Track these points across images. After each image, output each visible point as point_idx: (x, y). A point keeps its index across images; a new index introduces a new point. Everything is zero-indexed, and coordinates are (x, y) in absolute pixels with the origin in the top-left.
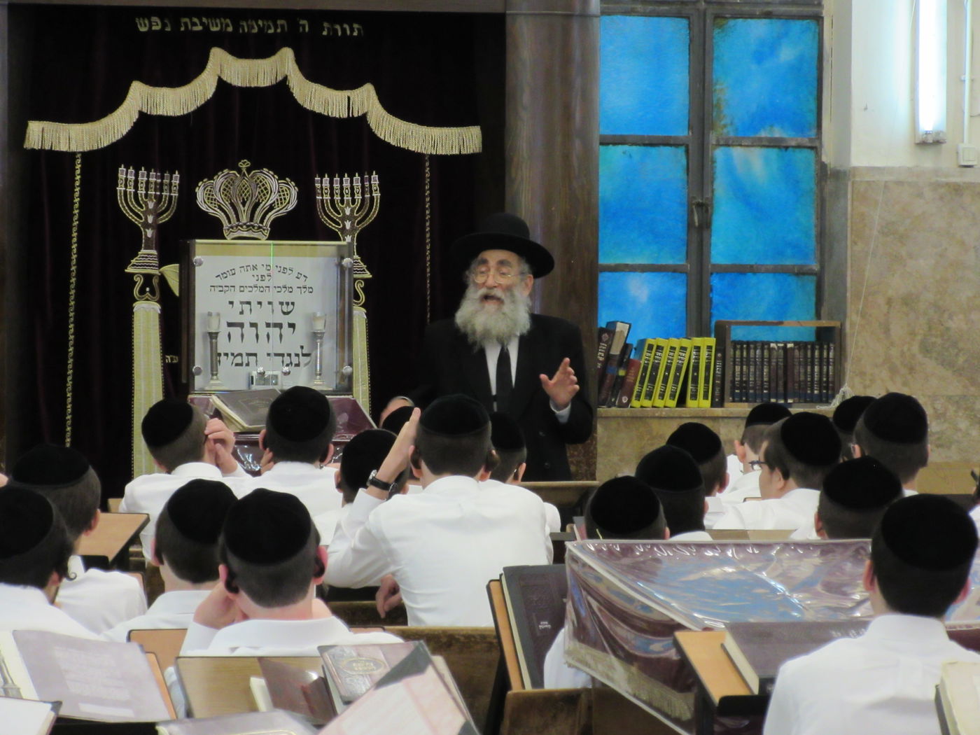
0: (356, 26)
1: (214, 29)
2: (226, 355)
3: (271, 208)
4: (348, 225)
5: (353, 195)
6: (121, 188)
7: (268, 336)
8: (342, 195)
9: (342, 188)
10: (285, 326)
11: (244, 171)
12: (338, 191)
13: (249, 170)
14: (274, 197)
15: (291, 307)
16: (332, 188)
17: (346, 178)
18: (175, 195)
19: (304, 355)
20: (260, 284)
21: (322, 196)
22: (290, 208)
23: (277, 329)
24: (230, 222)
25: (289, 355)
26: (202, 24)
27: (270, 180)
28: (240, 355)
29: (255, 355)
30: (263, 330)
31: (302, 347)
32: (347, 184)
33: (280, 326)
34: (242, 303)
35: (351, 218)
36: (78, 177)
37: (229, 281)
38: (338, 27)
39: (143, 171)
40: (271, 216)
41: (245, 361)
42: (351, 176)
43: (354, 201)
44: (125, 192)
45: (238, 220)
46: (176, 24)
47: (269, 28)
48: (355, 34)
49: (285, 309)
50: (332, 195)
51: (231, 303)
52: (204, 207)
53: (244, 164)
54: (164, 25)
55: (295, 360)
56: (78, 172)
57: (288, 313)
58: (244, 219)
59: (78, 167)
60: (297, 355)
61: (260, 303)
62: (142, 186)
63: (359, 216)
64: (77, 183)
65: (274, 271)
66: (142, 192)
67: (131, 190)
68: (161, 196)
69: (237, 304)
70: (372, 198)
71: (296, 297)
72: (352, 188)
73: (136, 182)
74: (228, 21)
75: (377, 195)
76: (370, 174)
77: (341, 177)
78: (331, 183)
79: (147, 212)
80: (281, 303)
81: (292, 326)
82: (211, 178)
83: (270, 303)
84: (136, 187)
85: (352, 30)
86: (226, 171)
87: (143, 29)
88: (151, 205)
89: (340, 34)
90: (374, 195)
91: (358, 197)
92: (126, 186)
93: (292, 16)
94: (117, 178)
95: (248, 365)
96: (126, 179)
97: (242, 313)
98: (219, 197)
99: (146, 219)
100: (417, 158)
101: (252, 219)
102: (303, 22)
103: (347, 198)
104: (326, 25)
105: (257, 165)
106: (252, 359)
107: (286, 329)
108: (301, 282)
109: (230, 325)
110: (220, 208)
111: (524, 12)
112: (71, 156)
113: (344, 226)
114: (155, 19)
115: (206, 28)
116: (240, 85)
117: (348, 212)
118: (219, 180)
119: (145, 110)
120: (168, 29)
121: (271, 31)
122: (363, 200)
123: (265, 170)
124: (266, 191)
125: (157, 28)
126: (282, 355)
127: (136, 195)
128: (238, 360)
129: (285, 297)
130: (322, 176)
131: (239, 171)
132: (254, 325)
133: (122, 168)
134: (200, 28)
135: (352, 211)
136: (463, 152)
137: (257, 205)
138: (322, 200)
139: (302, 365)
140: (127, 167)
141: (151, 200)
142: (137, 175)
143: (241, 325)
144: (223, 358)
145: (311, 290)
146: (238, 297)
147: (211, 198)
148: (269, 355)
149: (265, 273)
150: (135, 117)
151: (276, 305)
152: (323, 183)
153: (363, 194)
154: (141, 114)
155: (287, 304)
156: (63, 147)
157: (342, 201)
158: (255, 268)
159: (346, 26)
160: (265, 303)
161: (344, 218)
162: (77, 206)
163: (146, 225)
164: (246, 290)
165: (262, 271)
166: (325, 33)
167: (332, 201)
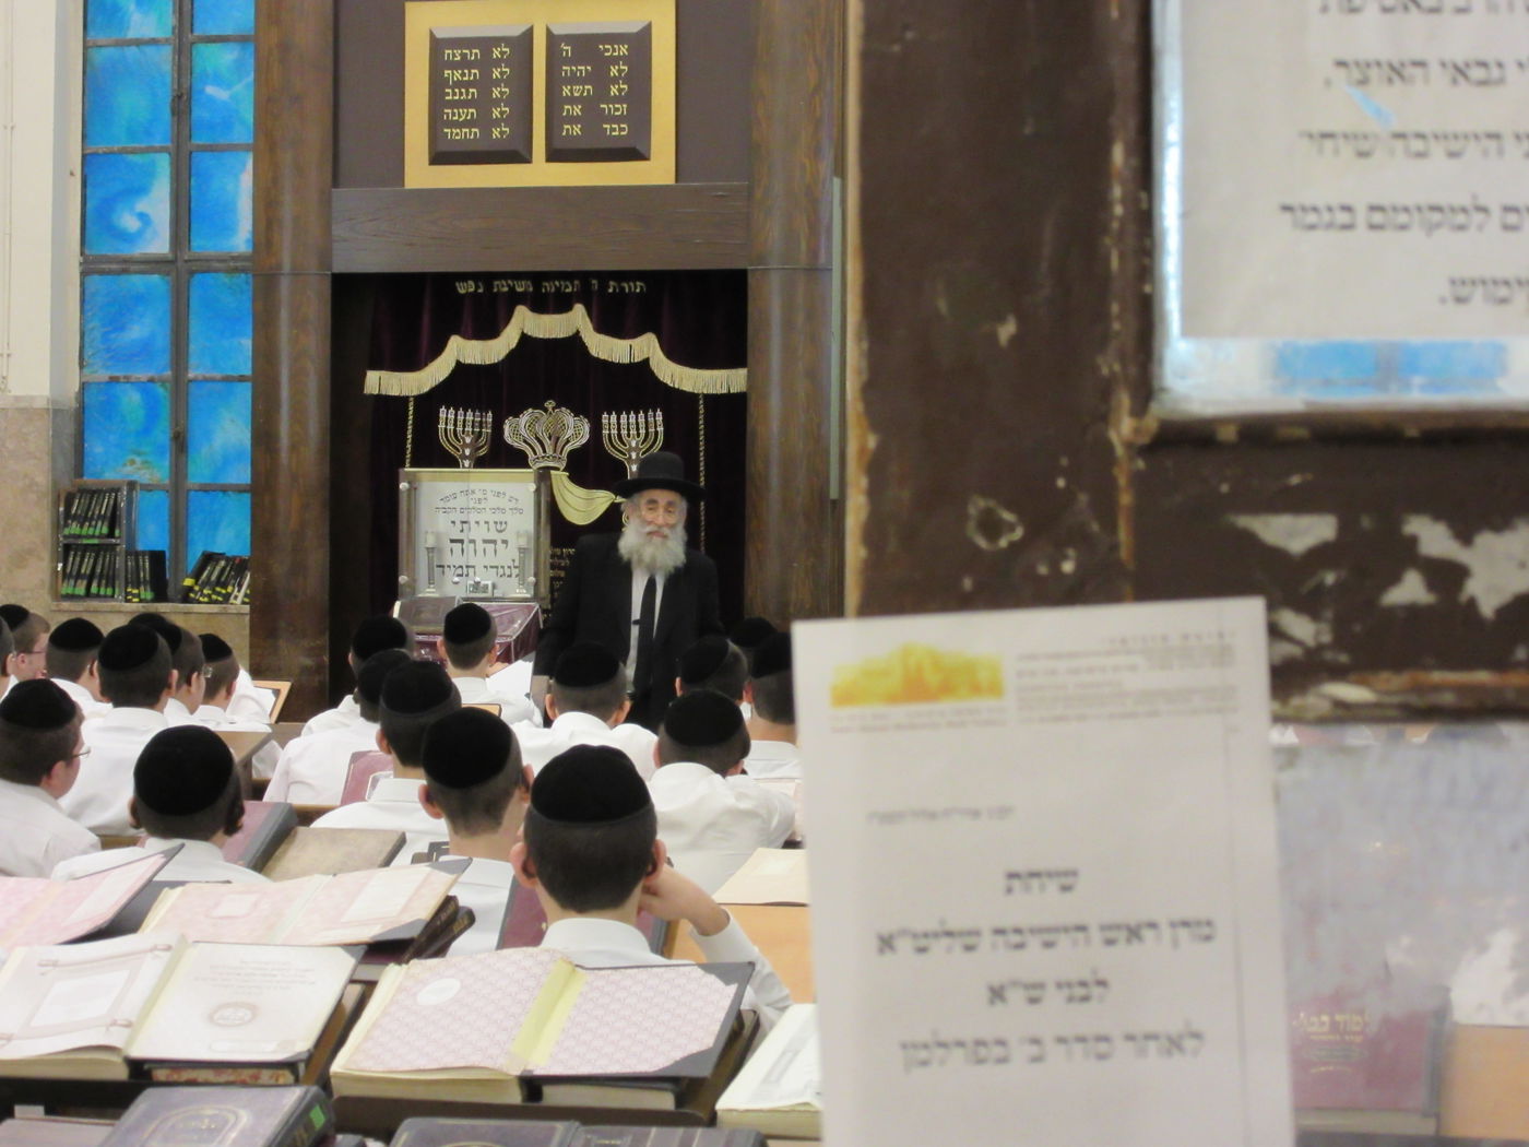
0: (638, 283)
1: (519, 290)
2: (449, 566)
3: (568, 441)
4: (634, 455)
5: (638, 429)
6: (441, 426)
7: (484, 550)
8: (629, 430)
9: (628, 424)
10: (499, 542)
11: (550, 410)
12: (626, 427)
13: (553, 409)
14: (570, 432)
15: (504, 526)
16: (619, 424)
17: (632, 415)
18: (489, 431)
19: (515, 567)
20: (478, 506)
21: (610, 429)
22: (584, 441)
23: (492, 545)
24: (535, 454)
25: (503, 567)
26: (509, 286)
27: (568, 418)
28: (461, 567)
29: (473, 567)
30: (480, 546)
31: (514, 561)
32: (632, 420)
33: (494, 542)
34: (463, 522)
35: (637, 449)
36: (411, 417)
37: (451, 504)
38: (626, 285)
39: (461, 412)
40: (568, 448)
41: (465, 573)
42: (637, 413)
43: (638, 435)
44: (446, 429)
45: (545, 451)
46: (489, 287)
47: (567, 287)
48: (638, 290)
49: (499, 527)
50: (619, 429)
51: (453, 522)
52: (509, 441)
53: (550, 404)
54: (477, 287)
55: (508, 572)
56: (411, 413)
57: (501, 531)
58: (550, 451)
59: (411, 408)
60: (509, 567)
61: (477, 523)
62: (460, 423)
63: (644, 447)
64: (410, 422)
65: (489, 495)
66: (459, 429)
67: (451, 427)
68: (480, 433)
69: (458, 523)
70: (656, 433)
71: (508, 517)
72: (637, 424)
73: (456, 420)
74: (529, 283)
75: (661, 429)
76: (655, 411)
77: (628, 414)
78: (618, 419)
79: (465, 445)
80: (496, 523)
81: (505, 542)
82: (516, 416)
83: (487, 523)
84: (455, 425)
85: (636, 288)
86: (530, 410)
87: (462, 291)
88: (468, 440)
89: (627, 290)
90: (658, 429)
91: (642, 431)
92: (446, 424)
93: (585, 276)
94: (439, 417)
95: (467, 575)
96: (447, 419)
97: (462, 531)
98: (523, 432)
99: (464, 451)
100: (693, 397)
101: (555, 451)
102: (594, 282)
103: (634, 432)
104: (612, 283)
105: (558, 406)
106: (471, 570)
107: (500, 546)
108: (512, 505)
109: (452, 541)
110: (525, 442)
111: (775, 267)
112: (404, 400)
113: (630, 456)
114: (471, 283)
115: (512, 289)
116: (541, 336)
117: (634, 444)
118: (525, 418)
119: (462, 360)
120: (480, 291)
121: (569, 290)
122: (647, 434)
123: (563, 409)
124: (564, 427)
125: (472, 290)
126: (497, 567)
127: (455, 431)
128: (459, 571)
129: (499, 517)
130: (610, 414)
131: (546, 410)
132: (473, 541)
133: (443, 409)
134: (506, 289)
135: (637, 443)
136: (732, 391)
137: (558, 439)
138: (610, 435)
139: (514, 576)
140: (448, 408)
141: (468, 435)
142: (456, 415)
143: (461, 541)
144: (446, 569)
145: (521, 511)
146: (458, 517)
147: (516, 432)
148: (485, 567)
149: (482, 497)
150: (454, 365)
151: (491, 523)
152: (609, 420)
153: (647, 429)
154: (458, 363)
155: (501, 523)
156: (395, 392)
157: (629, 435)
158: (473, 492)
159: (632, 284)
160: (482, 523)
161: (630, 450)
162: (409, 441)
163: (466, 458)
164: (466, 511)
165: (479, 495)
166: (611, 290)
167: (619, 435)
